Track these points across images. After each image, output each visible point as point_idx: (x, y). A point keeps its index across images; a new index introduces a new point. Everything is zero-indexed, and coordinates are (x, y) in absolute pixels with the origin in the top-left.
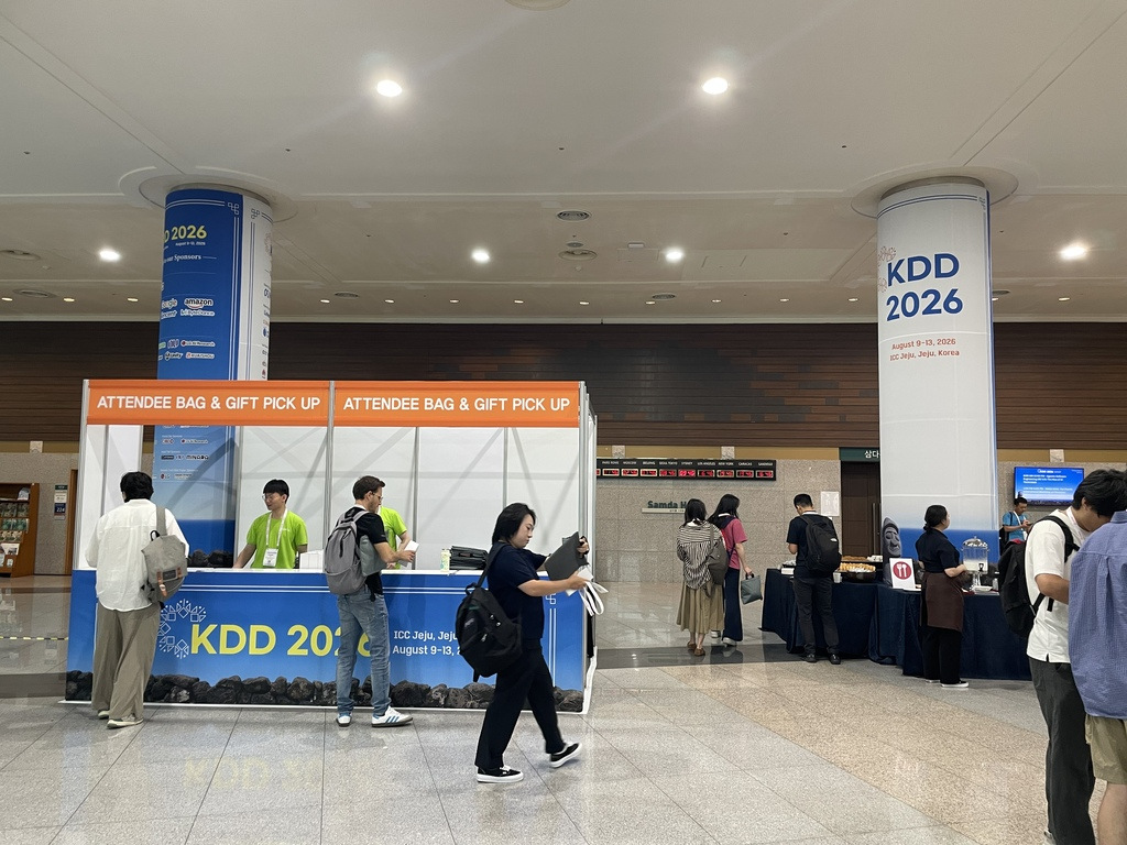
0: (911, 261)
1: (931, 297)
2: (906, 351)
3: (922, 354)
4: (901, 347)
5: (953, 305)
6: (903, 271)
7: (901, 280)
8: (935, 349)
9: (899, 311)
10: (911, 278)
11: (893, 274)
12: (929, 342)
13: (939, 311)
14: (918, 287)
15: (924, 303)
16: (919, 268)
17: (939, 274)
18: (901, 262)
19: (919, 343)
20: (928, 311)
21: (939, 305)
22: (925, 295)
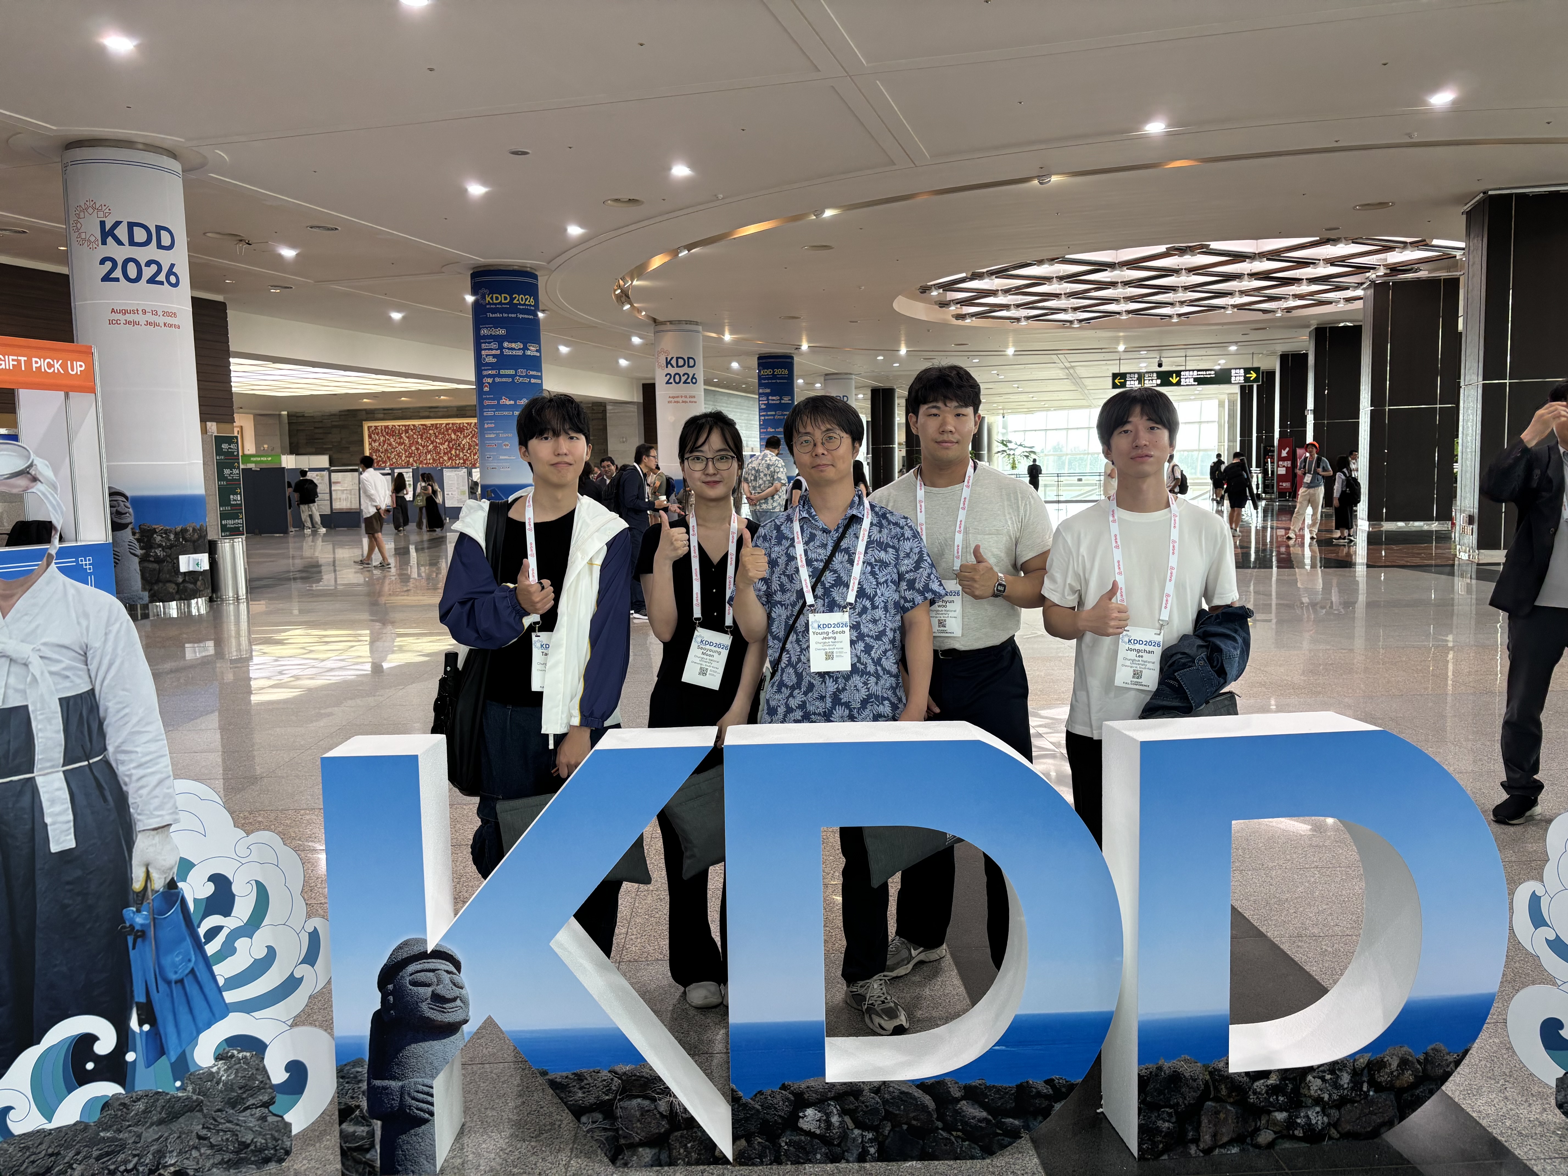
0: (131, 226)
1: (154, 268)
2: (129, 317)
3: (148, 323)
4: (125, 312)
5: (173, 279)
6: (122, 232)
7: (120, 243)
8: (161, 320)
9: (118, 273)
10: (132, 243)
11: (107, 233)
12: (155, 313)
13: (161, 283)
14: (143, 254)
15: (148, 272)
16: (140, 235)
17: (160, 246)
18: (117, 224)
19: (144, 312)
20: (152, 280)
21: (162, 277)
22: (148, 264)
